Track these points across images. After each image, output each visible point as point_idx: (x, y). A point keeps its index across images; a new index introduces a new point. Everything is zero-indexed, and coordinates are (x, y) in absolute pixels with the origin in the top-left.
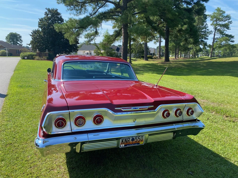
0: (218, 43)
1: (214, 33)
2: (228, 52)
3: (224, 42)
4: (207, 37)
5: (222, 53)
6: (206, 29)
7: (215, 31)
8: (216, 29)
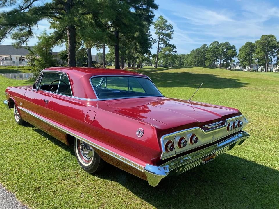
0: (162, 53)
1: (158, 42)
2: (169, 63)
3: (167, 52)
4: (151, 46)
5: (164, 63)
6: (149, 37)
7: (159, 40)
8: (159, 38)
